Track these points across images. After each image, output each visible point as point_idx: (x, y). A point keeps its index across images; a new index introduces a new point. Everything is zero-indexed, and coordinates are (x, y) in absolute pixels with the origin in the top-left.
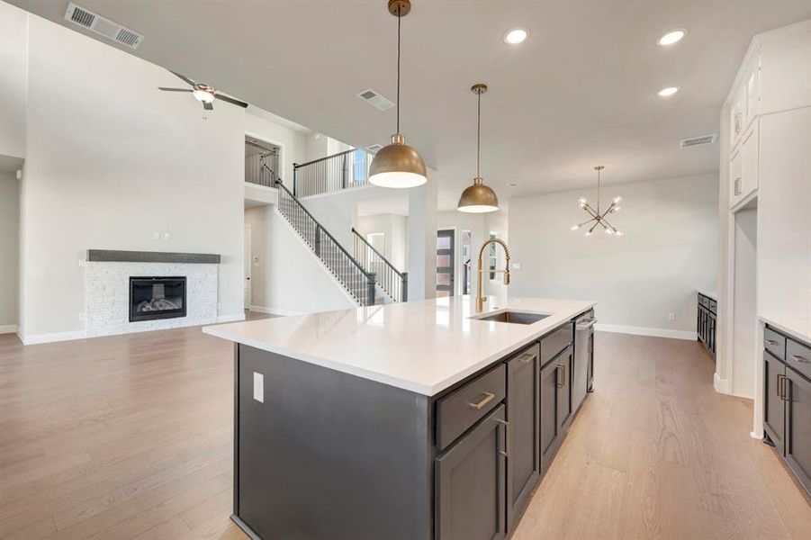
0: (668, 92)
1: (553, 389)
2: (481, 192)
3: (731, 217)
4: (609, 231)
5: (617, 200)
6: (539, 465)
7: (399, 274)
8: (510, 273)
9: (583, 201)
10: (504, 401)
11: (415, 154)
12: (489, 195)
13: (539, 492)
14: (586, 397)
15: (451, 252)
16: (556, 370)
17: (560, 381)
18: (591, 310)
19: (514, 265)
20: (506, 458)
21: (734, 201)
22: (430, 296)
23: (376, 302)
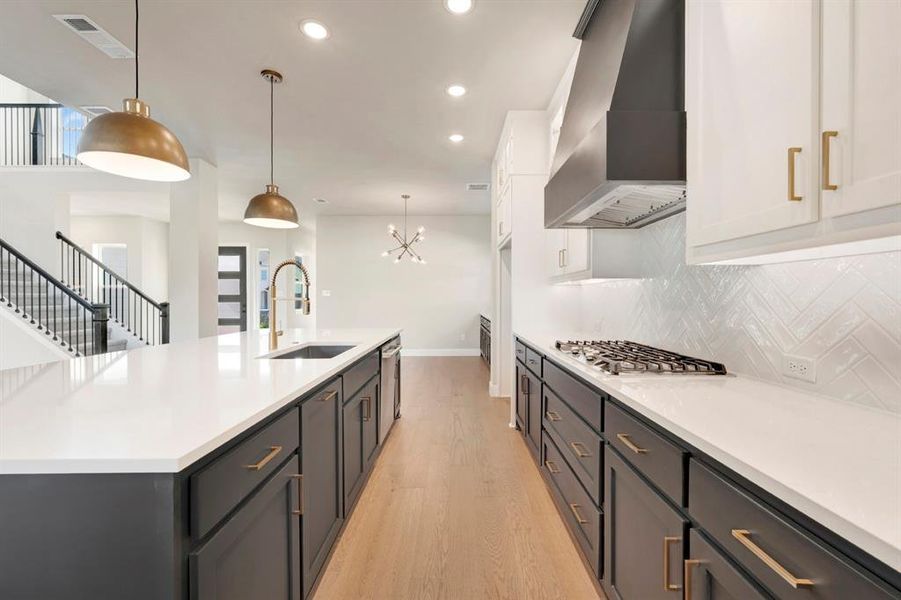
0: (456, 138)
1: (359, 423)
2: (275, 203)
3: (498, 252)
4: (415, 259)
5: (421, 230)
6: (342, 511)
7: (155, 305)
8: (310, 301)
9: (392, 228)
10: (298, 451)
11: (168, 136)
12: (286, 209)
13: (343, 539)
14: (394, 424)
15: (242, 276)
16: (361, 403)
17: (365, 413)
18: (397, 337)
19: (324, 291)
20: (301, 516)
21: (499, 240)
22: (205, 333)
23: (109, 348)
